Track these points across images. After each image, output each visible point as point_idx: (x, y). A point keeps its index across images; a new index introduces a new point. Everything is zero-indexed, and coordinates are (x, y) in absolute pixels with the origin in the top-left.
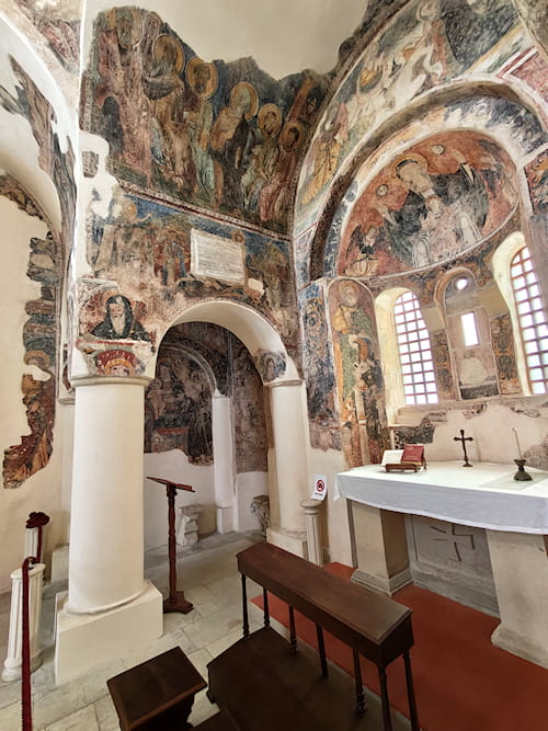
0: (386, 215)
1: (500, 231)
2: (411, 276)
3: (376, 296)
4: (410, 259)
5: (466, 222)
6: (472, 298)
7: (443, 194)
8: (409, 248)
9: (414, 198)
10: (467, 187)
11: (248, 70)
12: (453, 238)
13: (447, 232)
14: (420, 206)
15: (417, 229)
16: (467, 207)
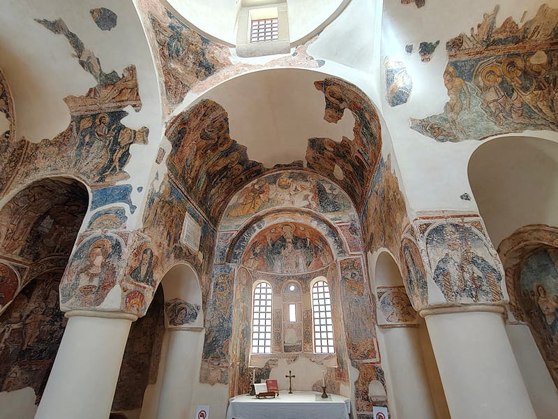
0: (269, 241)
1: (316, 272)
2: (272, 276)
3: (254, 281)
4: (273, 267)
5: (301, 260)
6: (296, 297)
7: (294, 243)
8: (273, 261)
9: (283, 239)
10: (305, 247)
11: (243, 150)
12: (295, 266)
13: (292, 261)
14: (284, 244)
15: (279, 253)
16: (303, 254)
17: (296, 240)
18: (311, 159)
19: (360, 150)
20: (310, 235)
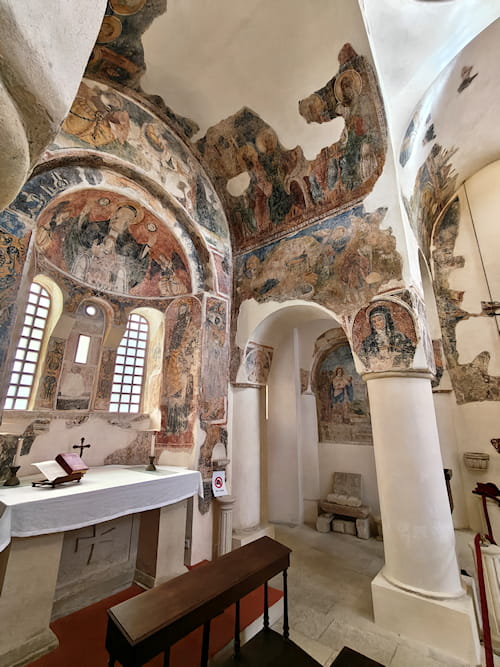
0: (83, 215)
1: (144, 300)
2: (66, 279)
5: (122, 274)
6: (95, 326)
7: (120, 244)
10: (136, 256)
12: (108, 278)
14: (102, 234)
15: (88, 246)
16: (128, 266)
17: (126, 238)
18: (216, 137)
19: (311, 179)
20: (156, 244)
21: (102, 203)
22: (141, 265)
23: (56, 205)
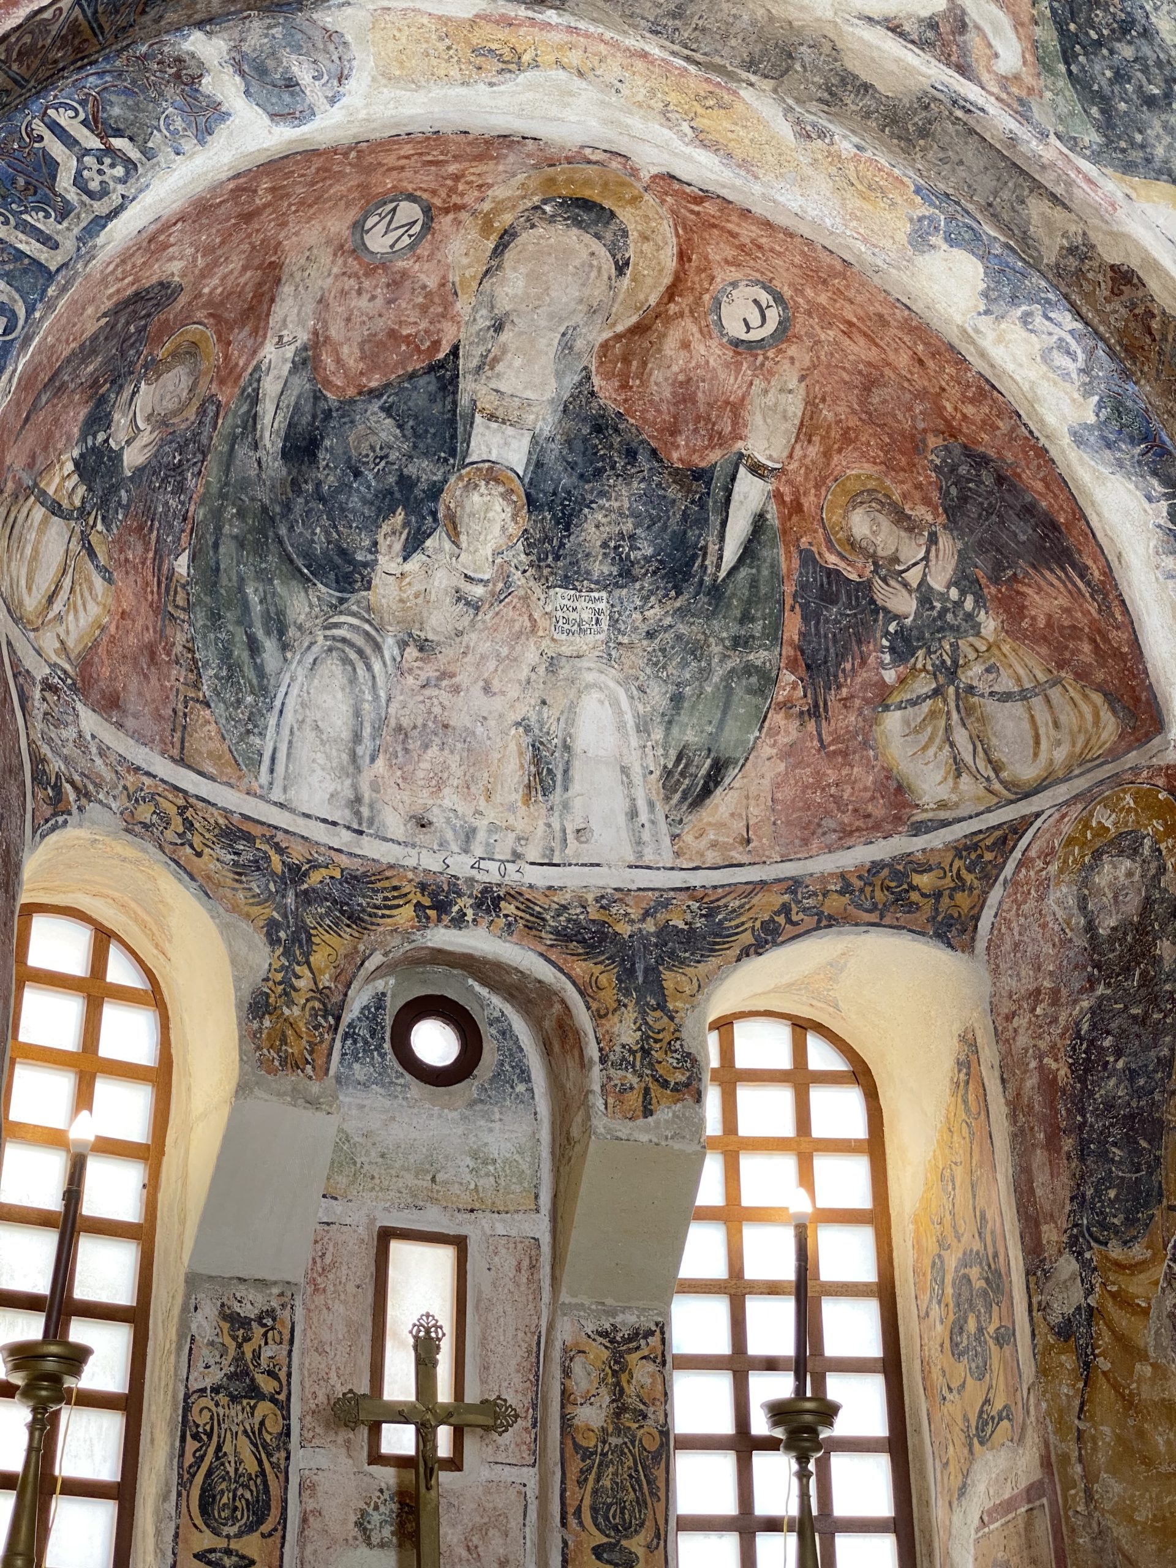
0: (277, 363)
1: (794, 885)
2: (233, 829)
3: (45, 826)
4: (253, 724)
6: (481, 1158)
7: (552, 506)
8: (269, 645)
9: (439, 407)
10: (678, 569)
12: (512, 771)
13: (494, 713)
14: (423, 470)
15: (347, 574)
16: (636, 660)
20: (807, 430)
21: (378, 242)
22: (725, 628)
23: (90, 324)
